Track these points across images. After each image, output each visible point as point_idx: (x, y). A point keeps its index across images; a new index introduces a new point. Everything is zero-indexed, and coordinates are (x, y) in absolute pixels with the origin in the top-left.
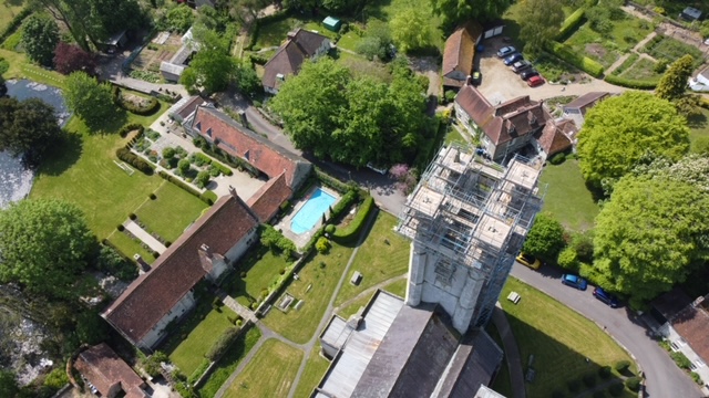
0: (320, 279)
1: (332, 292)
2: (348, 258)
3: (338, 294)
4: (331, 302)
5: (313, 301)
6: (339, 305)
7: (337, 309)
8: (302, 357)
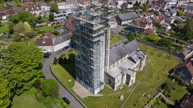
0: (136, 101)
1: (131, 96)
2: (124, 106)
3: (129, 95)
4: (131, 93)
5: (138, 95)
6: (128, 91)
7: (129, 91)
8: (141, 81)
